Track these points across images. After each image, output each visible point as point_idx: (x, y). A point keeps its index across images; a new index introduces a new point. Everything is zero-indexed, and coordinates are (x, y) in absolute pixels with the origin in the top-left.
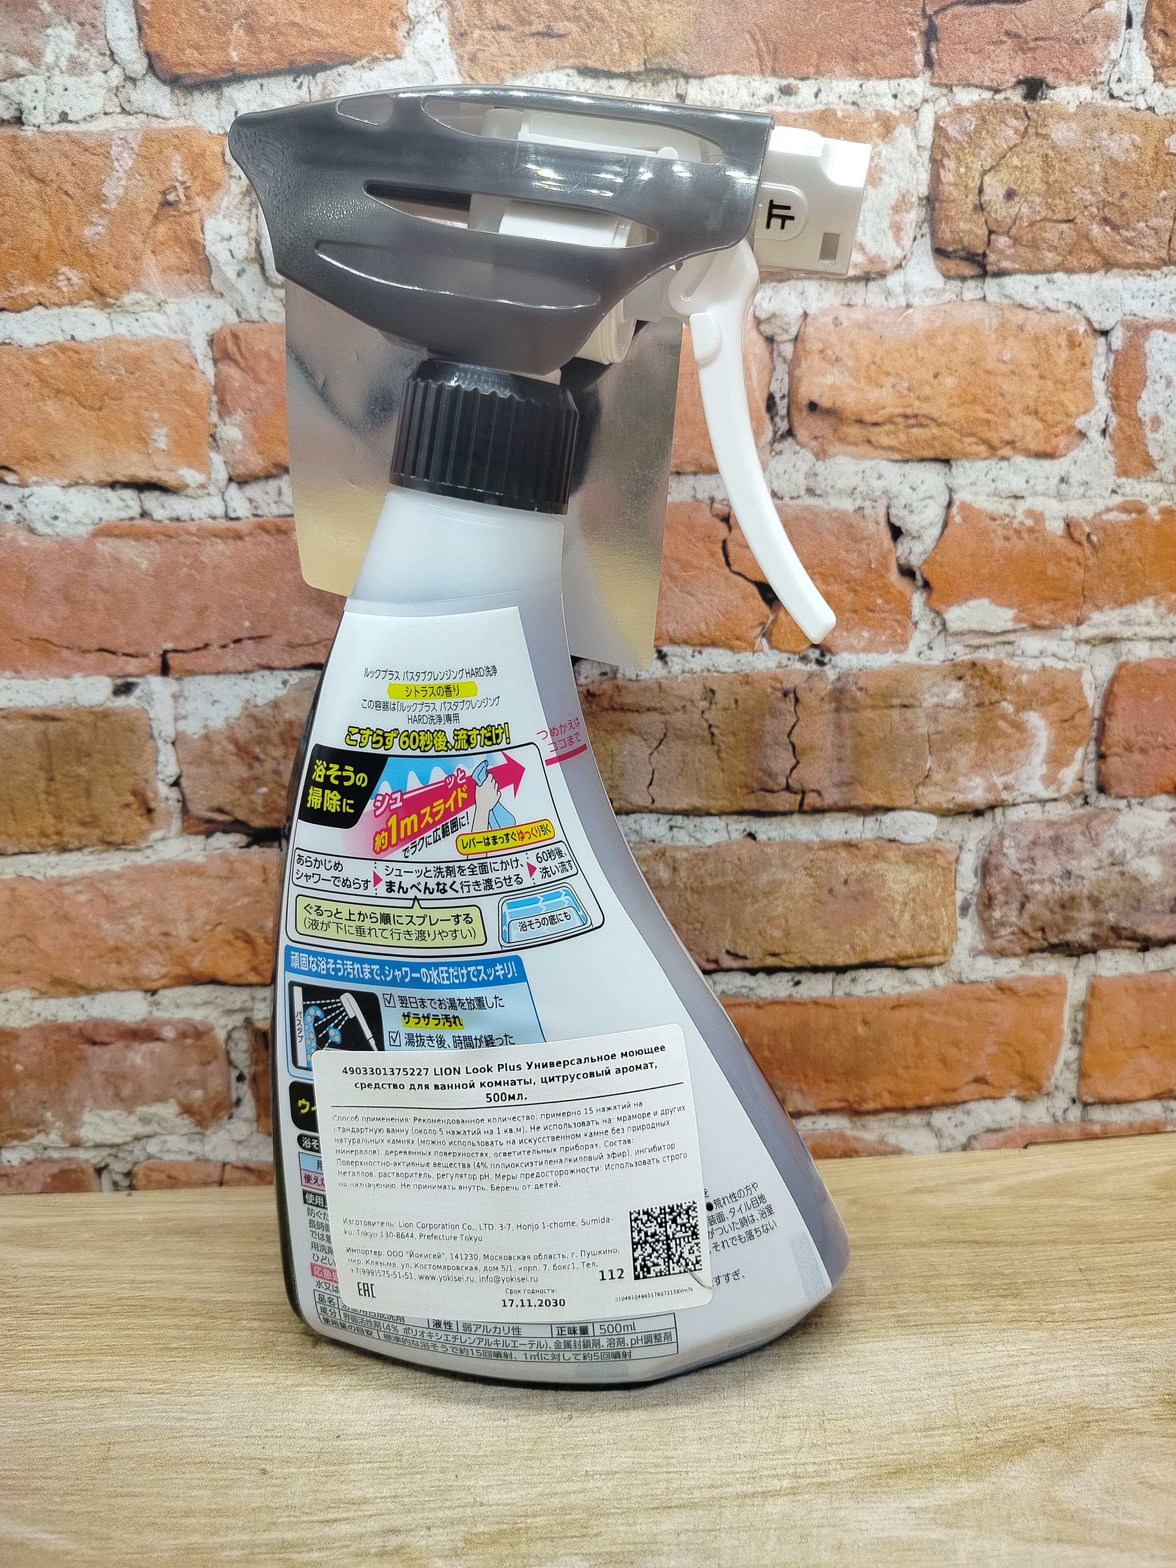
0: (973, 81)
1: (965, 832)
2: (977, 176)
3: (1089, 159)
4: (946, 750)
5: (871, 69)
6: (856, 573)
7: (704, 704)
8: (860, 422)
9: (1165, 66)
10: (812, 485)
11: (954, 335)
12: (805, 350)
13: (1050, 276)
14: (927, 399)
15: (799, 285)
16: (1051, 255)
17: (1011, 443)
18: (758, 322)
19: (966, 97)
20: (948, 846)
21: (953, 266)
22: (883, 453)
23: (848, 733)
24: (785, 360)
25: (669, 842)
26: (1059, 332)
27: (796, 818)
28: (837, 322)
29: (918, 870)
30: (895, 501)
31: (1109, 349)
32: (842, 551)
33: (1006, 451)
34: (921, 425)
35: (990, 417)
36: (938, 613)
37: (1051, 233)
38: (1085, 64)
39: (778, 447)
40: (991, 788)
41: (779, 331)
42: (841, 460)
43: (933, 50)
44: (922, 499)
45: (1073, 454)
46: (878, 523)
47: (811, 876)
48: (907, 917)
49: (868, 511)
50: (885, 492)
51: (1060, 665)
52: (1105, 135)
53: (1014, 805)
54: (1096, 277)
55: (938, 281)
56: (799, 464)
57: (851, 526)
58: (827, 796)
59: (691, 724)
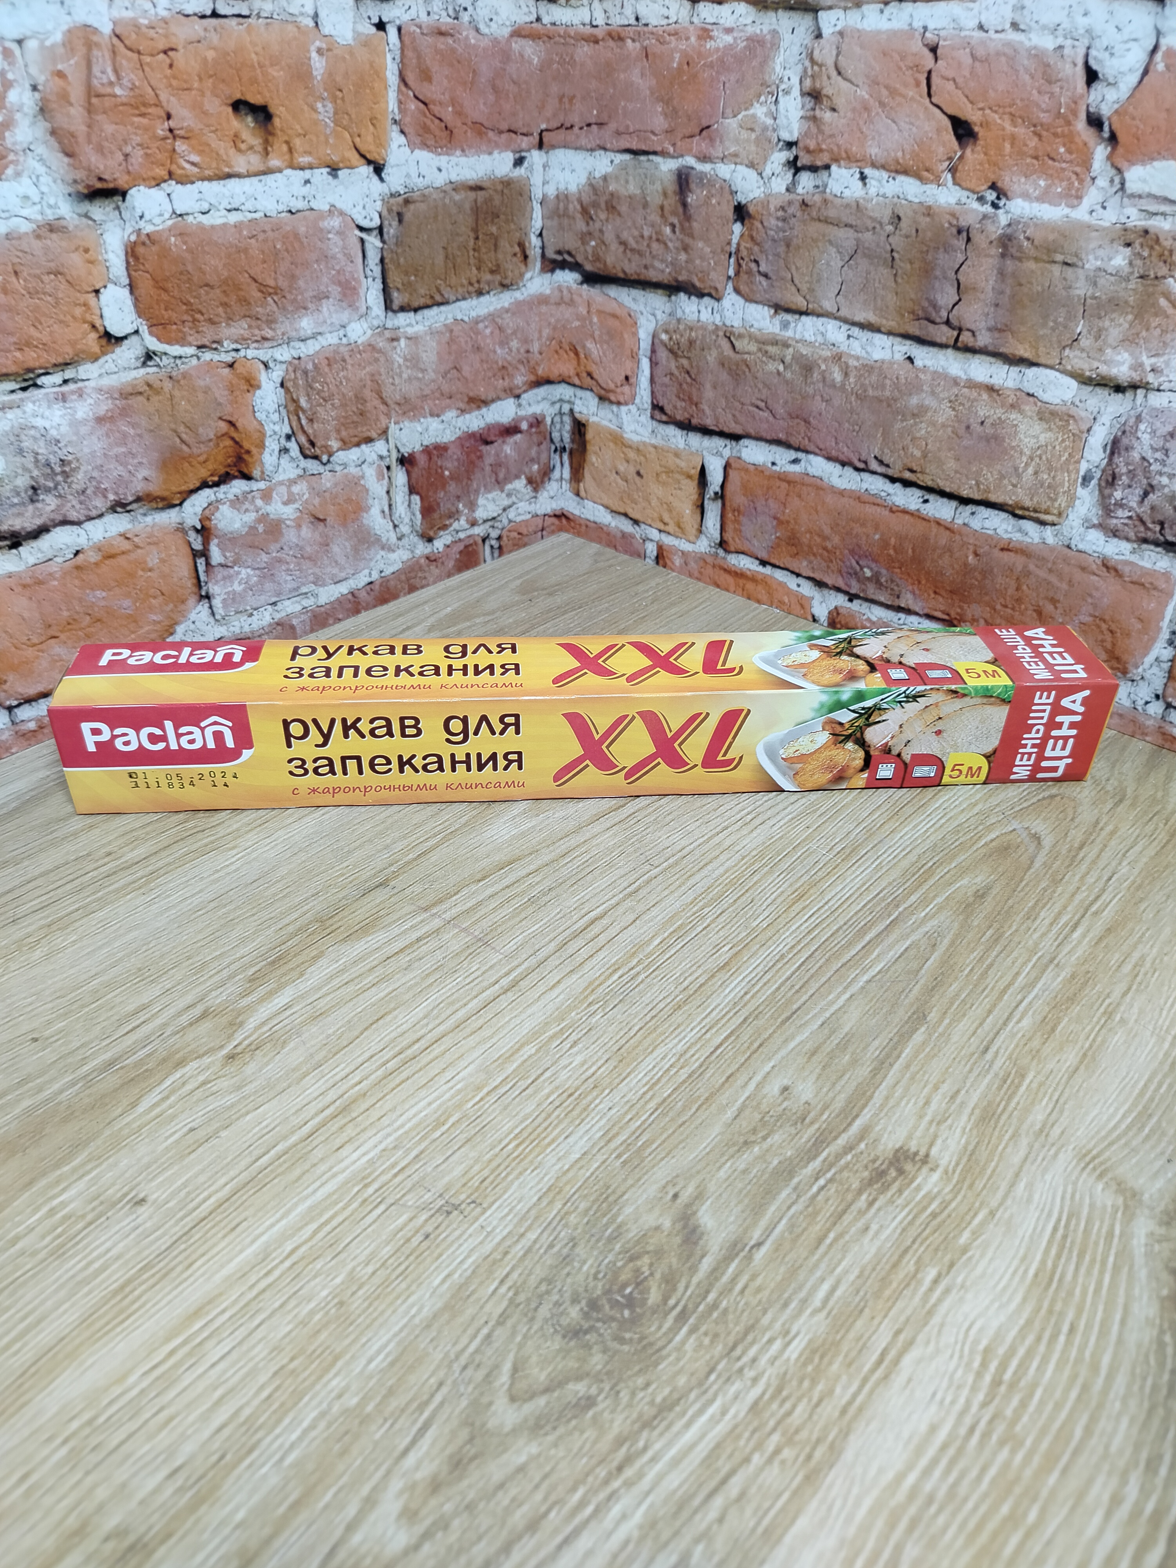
1: (1102, 405)
4: (1100, 318)
6: (1044, 117)
23: (1010, 281)
29: (1050, 429)
30: (1097, 41)
36: (1119, 171)
44: (1126, 42)
46: (1075, 65)
50: (1088, 31)
58: (979, 338)
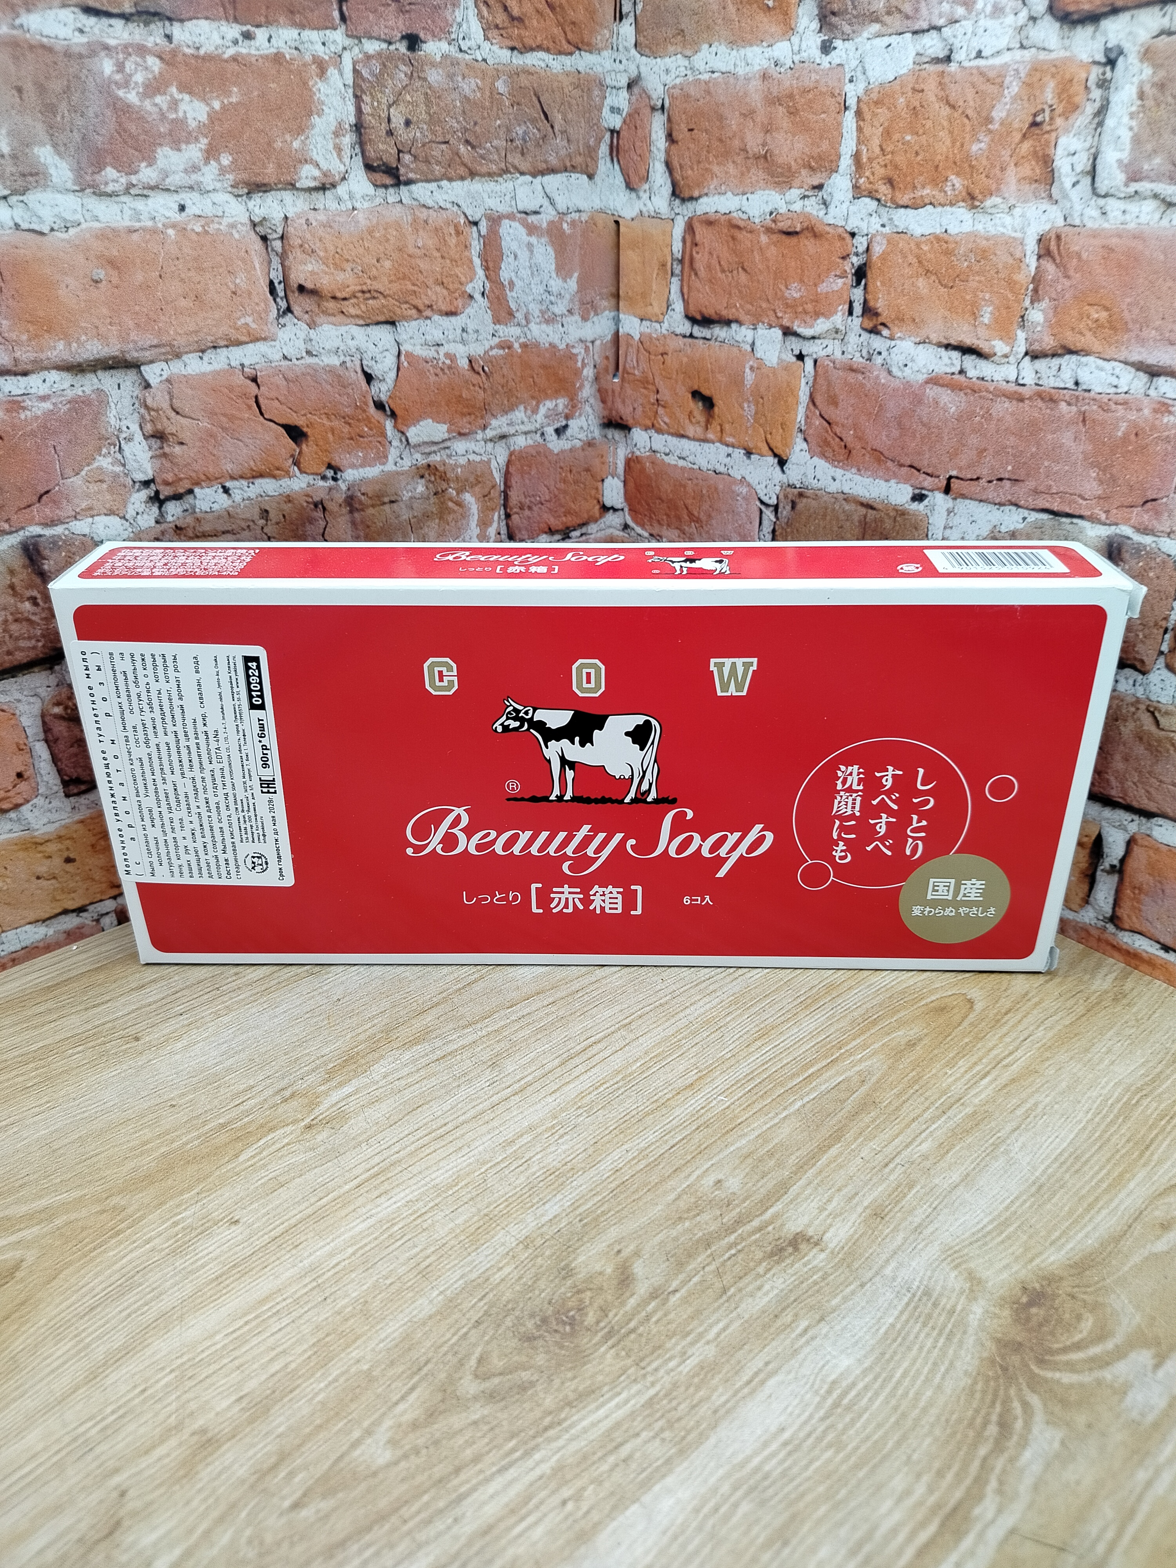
0: (374, 34)
2: (385, 108)
3: (453, 96)
5: (304, 21)
7: (262, 522)
8: (334, 298)
9: (489, 28)
10: (309, 348)
11: (385, 229)
12: (289, 245)
13: (439, 183)
14: (375, 278)
15: (279, 195)
16: (438, 168)
17: (430, 307)
18: (254, 225)
19: (372, 47)
21: (379, 177)
22: (352, 320)
24: (277, 255)
26: (449, 224)
28: (308, 223)
31: (480, 235)
32: (336, 395)
33: (428, 313)
34: (374, 298)
35: (415, 288)
37: (437, 151)
38: (442, 25)
39: (282, 321)
41: (270, 231)
42: (326, 327)
43: (345, 8)
45: (467, 311)
49: (348, 365)
51: (478, 458)
52: (460, 79)
54: (467, 182)
55: (370, 189)
56: (299, 333)
57: (340, 376)
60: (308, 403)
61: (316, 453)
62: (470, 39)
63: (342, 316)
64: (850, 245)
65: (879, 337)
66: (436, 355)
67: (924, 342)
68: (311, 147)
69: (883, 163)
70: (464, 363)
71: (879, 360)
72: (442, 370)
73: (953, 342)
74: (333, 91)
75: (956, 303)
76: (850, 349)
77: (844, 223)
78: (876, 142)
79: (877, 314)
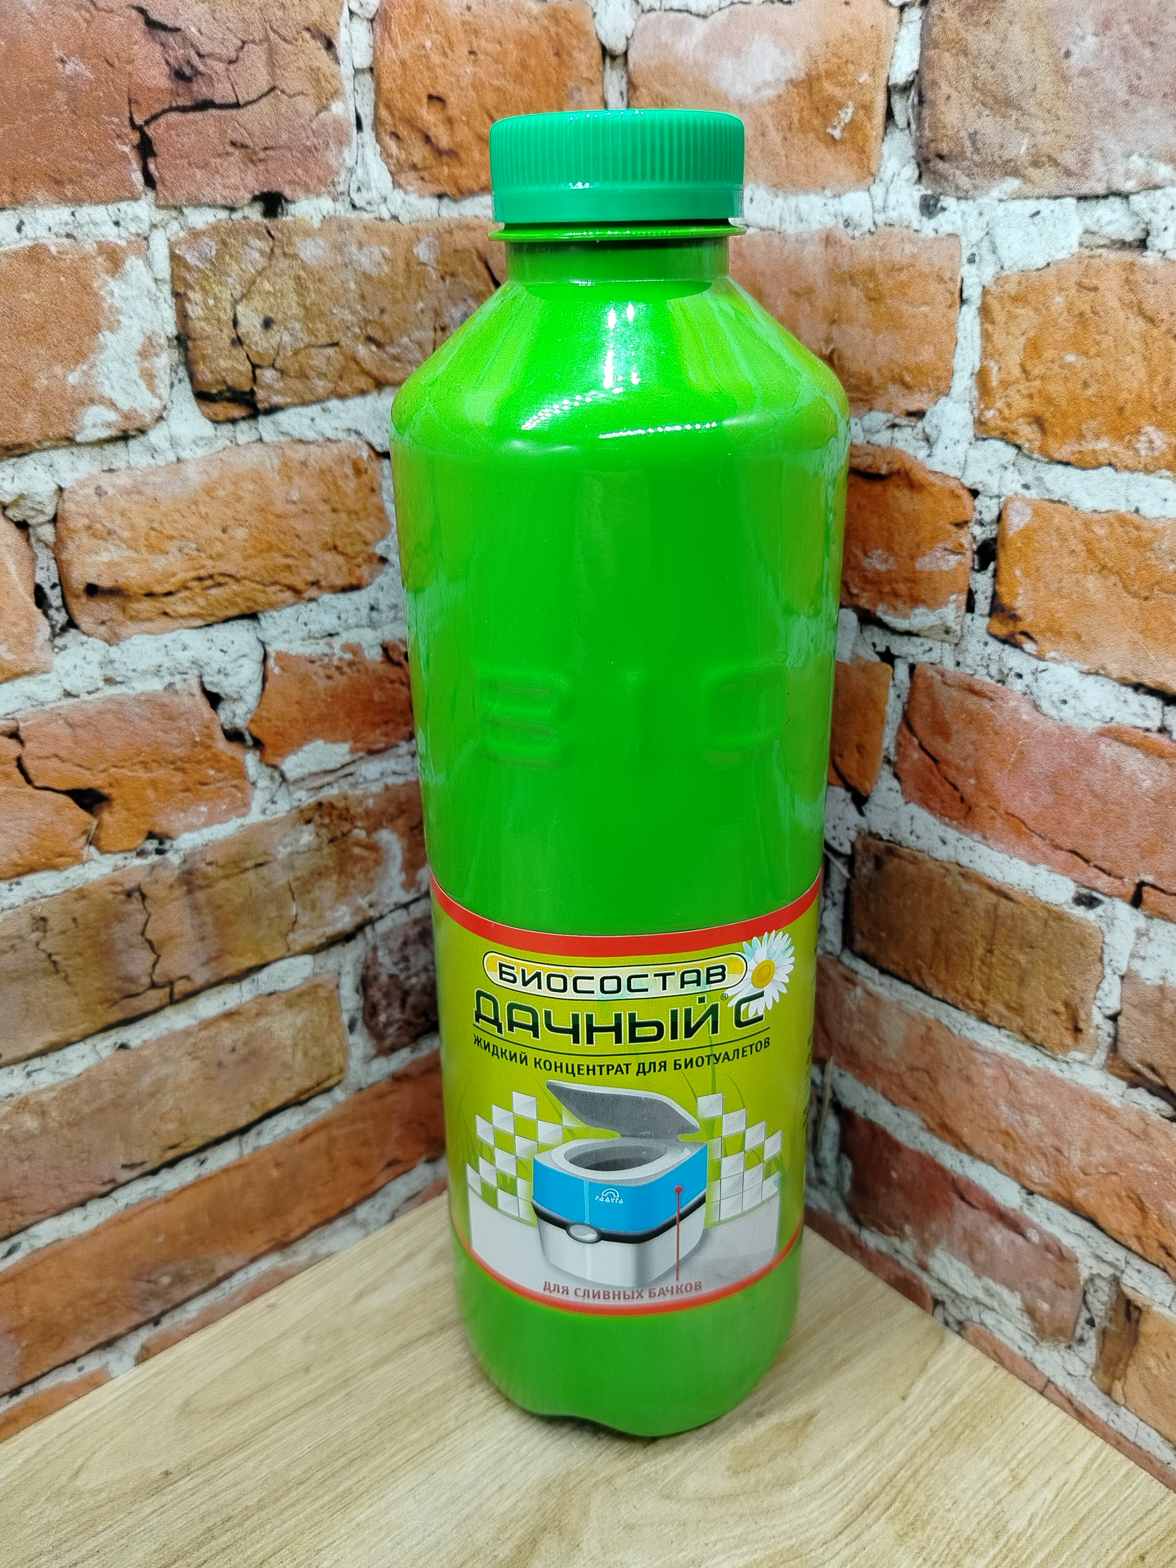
0: (204, 200)
2: (228, 307)
3: (342, 276)
5: (81, 194)
7: (37, 935)
8: (150, 595)
9: (400, 170)
10: (110, 673)
11: (235, 483)
12: (68, 529)
13: (324, 405)
14: (220, 556)
15: (46, 457)
16: (321, 383)
17: (315, 584)
19: (200, 219)
20: (326, 977)
21: (222, 409)
22: (184, 622)
24: (47, 546)
25: (31, 1089)
26: (343, 462)
27: (169, 1011)
28: (99, 492)
32: (160, 734)
33: (312, 592)
34: (220, 585)
35: (289, 561)
38: (321, 174)
39: (59, 642)
40: (358, 910)
41: (32, 513)
42: (137, 639)
43: (152, 167)
45: (377, 581)
47: (197, 1058)
48: (299, 1055)
49: (179, 686)
51: (400, 780)
52: (354, 249)
53: (381, 917)
54: (370, 399)
55: (207, 429)
56: (90, 655)
57: (164, 705)
59: (27, 961)
60: (110, 752)
61: (126, 821)
62: (369, 189)
63: (165, 619)
64: (969, 508)
65: (1018, 651)
66: (327, 650)
67: (1097, 673)
68: (101, 379)
69: (1025, 392)
70: (374, 654)
71: (1018, 686)
72: (339, 668)
73: (1147, 682)
74: (135, 292)
75: (1154, 624)
76: (969, 661)
77: (958, 474)
78: (1014, 359)
79: (1015, 618)
